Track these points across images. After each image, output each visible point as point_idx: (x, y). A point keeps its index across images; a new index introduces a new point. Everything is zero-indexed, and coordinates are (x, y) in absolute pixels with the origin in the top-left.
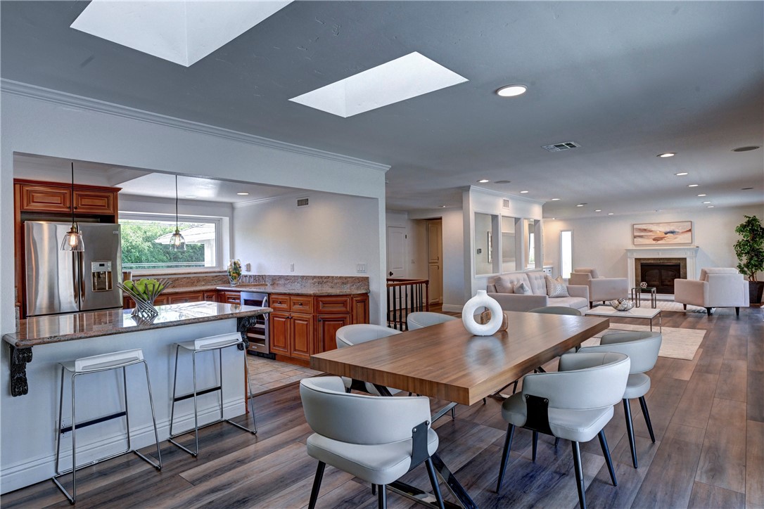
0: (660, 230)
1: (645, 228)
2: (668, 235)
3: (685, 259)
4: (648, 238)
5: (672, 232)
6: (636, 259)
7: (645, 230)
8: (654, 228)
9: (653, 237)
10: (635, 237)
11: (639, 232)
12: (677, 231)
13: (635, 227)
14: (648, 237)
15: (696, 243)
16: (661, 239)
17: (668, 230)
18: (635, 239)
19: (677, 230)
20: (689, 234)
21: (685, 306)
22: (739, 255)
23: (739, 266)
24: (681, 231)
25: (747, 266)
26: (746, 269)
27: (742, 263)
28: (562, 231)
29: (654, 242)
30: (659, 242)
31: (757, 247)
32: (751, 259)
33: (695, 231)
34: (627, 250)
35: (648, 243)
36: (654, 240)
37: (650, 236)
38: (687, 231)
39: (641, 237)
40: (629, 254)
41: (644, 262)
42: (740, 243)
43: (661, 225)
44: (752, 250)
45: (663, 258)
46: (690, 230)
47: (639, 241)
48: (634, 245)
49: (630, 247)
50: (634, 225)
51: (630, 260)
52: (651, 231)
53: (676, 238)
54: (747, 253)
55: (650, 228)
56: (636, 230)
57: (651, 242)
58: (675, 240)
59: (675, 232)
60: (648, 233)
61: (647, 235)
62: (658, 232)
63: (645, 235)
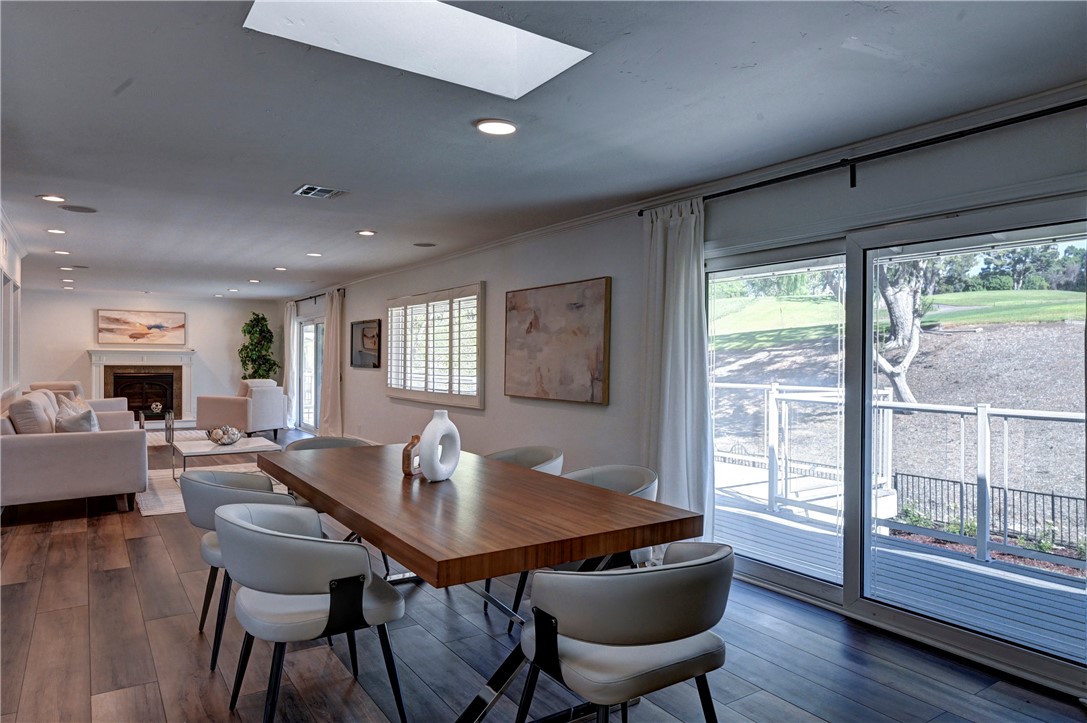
0: (141, 321)
1: (118, 317)
2: (154, 330)
3: (181, 367)
4: (122, 334)
5: (158, 327)
6: (106, 367)
7: (117, 321)
8: (131, 318)
9: (130, 333)
10: (100, 330)
11: (105, 324)
13: (101, 313)
14: (121, 332)
15: (191, 345)
16: (142, 336)
17: (153, 324)
18: (100, 334)
19: (165, 325)
20: (182, 331)
22: (244, 363)
23: (244, 378)
24: (170, 326)
25: (253, 377)
29: (131, 341)
30: (140, 341)
31: (264, 353)
32: (259, 368)
33: (190, 327)
34: (88, 351)
35: (120, 341)
36: (131, 337)
37: (125, 330)
38: (180, 327)
39: (111, 331)
40: (94, 358)
41: (119, 371)
42: (247, 347)
43: (142, 314)
44: (259, 357)
45: (149, 366)
46: (183, 326)
47: (106, 337)
48: (98, 343)
49: (92, 347)
50: (98, 310)
51: (94, 368)
52: (127, 323)
53: (163, 336)
54: (254, 361)
55: (125, 317)
56: (102, 320)
57: (125, 339)
58: (161, 339)
59: (162, 327)
60: (122, 325)
61: (120, 329)
62: (138, 324)
63: (117, 329)
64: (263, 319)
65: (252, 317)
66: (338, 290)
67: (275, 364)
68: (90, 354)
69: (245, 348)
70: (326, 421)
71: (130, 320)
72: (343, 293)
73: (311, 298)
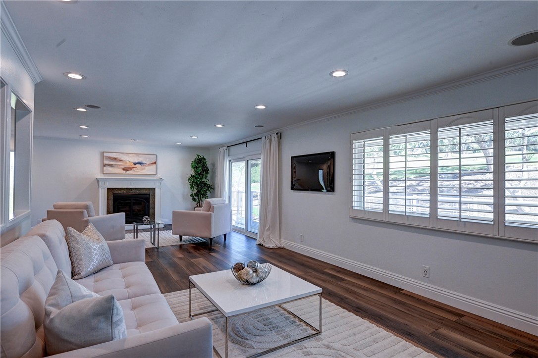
0: (129, 160)
1: (116, 157)
2: (137, 166)
3: (154, 189)
4: (118, 168)
5: (140, 163)
6: (108, 189)
7: (115, 159)
8: (124, 157)
9: (123, 167)
10: (105, 165)
11: (108, 161)
12: (145, 162)
13: (105, 154)
14: (118, 166)
15: (159, 175)
16: (130, 169)
17: (137, 161)
18: (104, 168)
20: (154, 166)
21: (181, 237)
22: (192, 187)
23: (192, 195)
24: (147, 163)
25: (197, 194)
26: (196, 197)
27: (193, 192)
29: (124, 172)
30: (129, 172)
31: (203, 180)
32: (201, 189)
33: (159, 163)
34: (97, 179)
35: (117, 172)
36: (124, 169)
37: (120, 165)
38: (153, 163)
39: (111, 165)
40: (100, 183)
41: (116, 192)
42: (194, 176)
43: (131, 155)
44: (200, 183)
45: (136, 188)
46: (155, 163)
47: (108, 169)
48: (103, 173)
49: (100, 176)
50: (103, 152)
51: (100, 189)
52: (121, 161)
53: (144, 169)
54: (198, 185)
55: (120, 157)
56: (106, 158)
57: (121, 171)
58: (142, 171)
59: (142, 163)
60: (118, 162)
61: (117, 164)
62: (128, 162)
63: (115, 164)
64: (204, 158)
65: (196, 157)
66: (277, 134)
67: (210, 187)
68: (98, 180)
69: (192, 176)
70: (268, 230)
71: (123, 159)
72: (280, 135)
73: (244, 143)
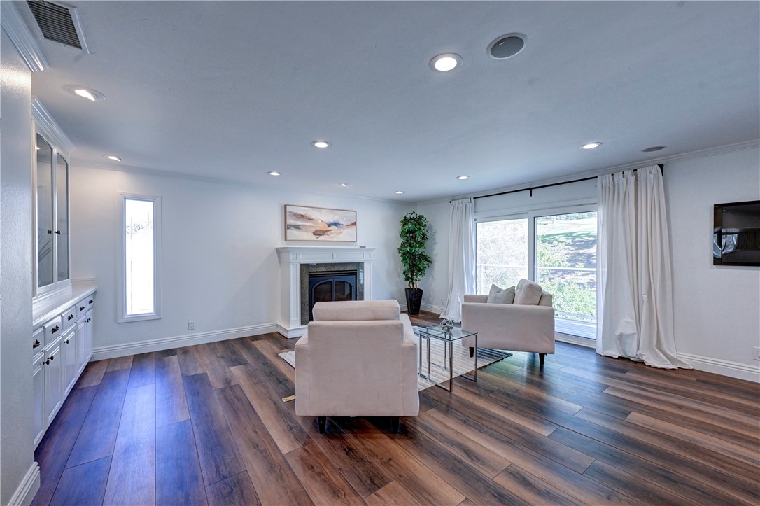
0: (323, 218)
1: (303, 213)
2: (333, 228)
3: (363, 263)
4: (306, 231)
5: (336, 224)
6: (302, 265)
7: (302, 217)
8: (314, 215)
9: (314, 230)
10: (288, 227)
11: (292, 220)
13: (288, 209)
14: (306, 228)
15: (361, 242)
16: (323, 233)
17: (331, 221)
18: (288, 231)
19: (341, 222)
20: (354, 229)
23: (405, 273)
24: (345, 224)
25: (410, 271)
26: (409, 276)
27: (406, 268)
28: (125, 198)
29: (314, 238)
30: (322, 238)
31: (421, 249)
33: (359, 224)
34: (277, 249)
35: (306, 238)
36: (315, 234)
37: (309, 227)
38: (352, 224)
39: (297, 227)
40: (291, 256)
41: (313, 269)
43: (323, 211)
45: (339, 264)
46: (354, 224)
47: (293, 233)
48: (286, 240)
49: (281, 244)
50: (286, 206)
51: (290, 266)
52: (311, 219)
53: (341, 233)
54: (414, 257)
55: (309, 214)
56: (290, 215)
57: (310, 236)
58: (339, 236)
59: (339, 224)
60: (307, 222)
61: (305, 226)
62: (320, 221)
63: (303, 225)
66: (660, 166)
67: (428, 259)
68: (279, 251)
71: (313, 217)
